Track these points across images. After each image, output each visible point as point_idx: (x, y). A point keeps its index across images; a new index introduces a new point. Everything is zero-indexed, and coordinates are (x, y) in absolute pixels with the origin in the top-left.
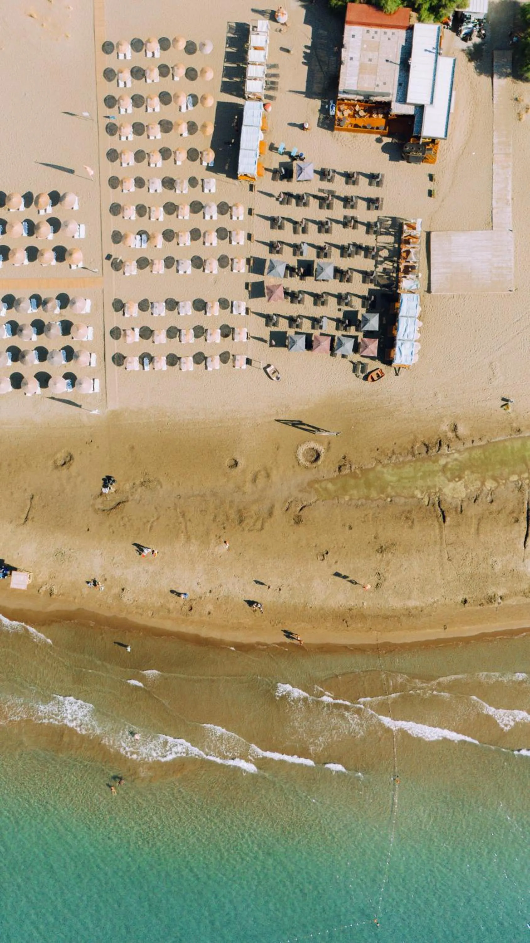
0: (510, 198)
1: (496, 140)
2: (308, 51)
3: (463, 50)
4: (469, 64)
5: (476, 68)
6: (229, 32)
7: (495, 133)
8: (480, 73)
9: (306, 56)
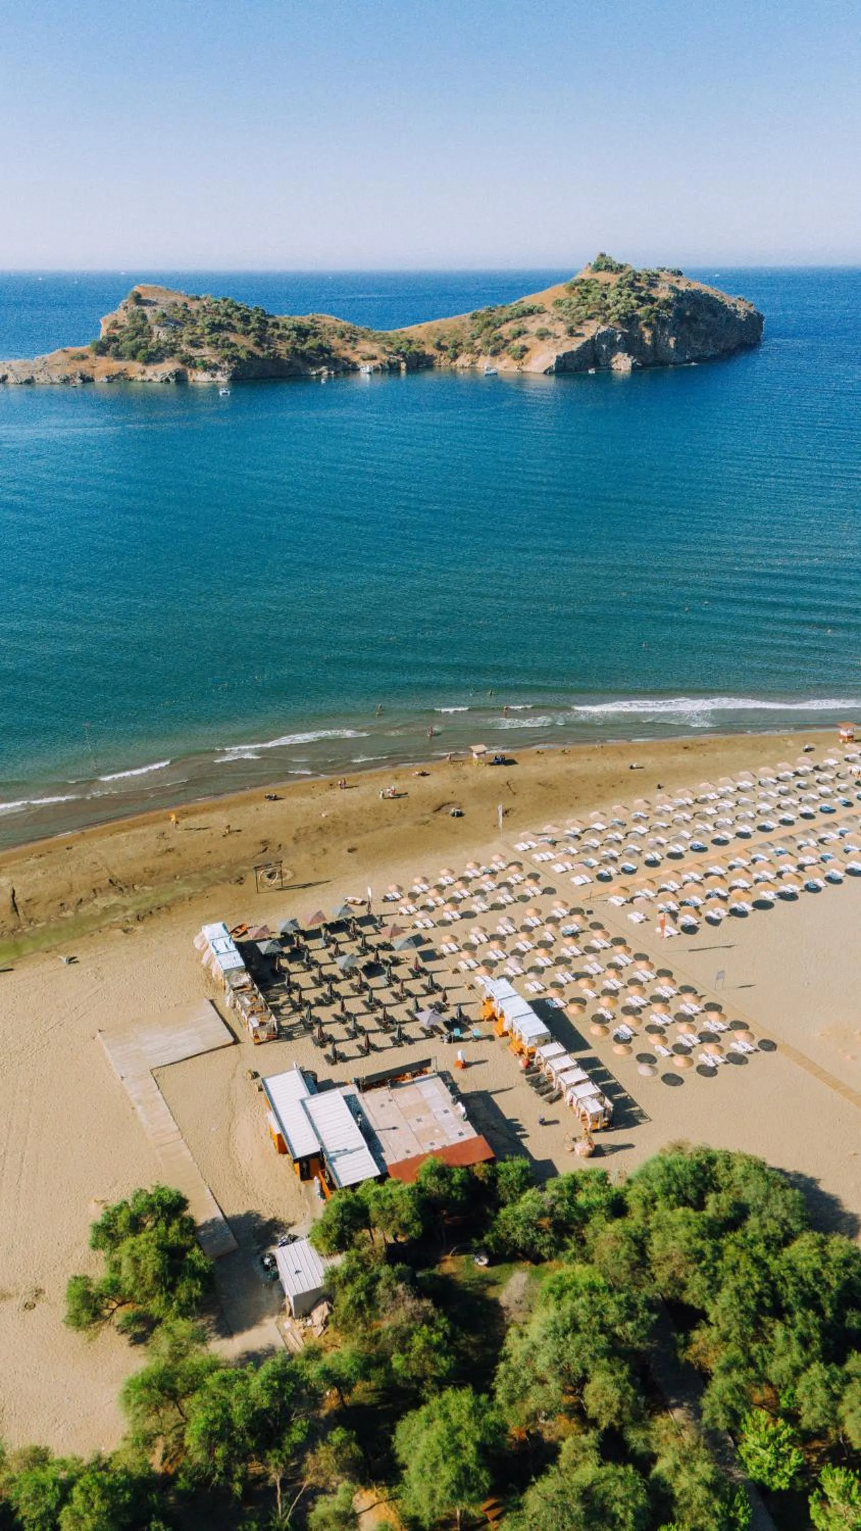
0: (139, 1108)
1: (187, 1153)
2: (519, 1133)
3: (291, 1225)
4: (271, 1216)
5: (258, 1216)
6: (640, 1111)
7: (191, 1159)
8: (248, 1215)
9: (519, 1128)
